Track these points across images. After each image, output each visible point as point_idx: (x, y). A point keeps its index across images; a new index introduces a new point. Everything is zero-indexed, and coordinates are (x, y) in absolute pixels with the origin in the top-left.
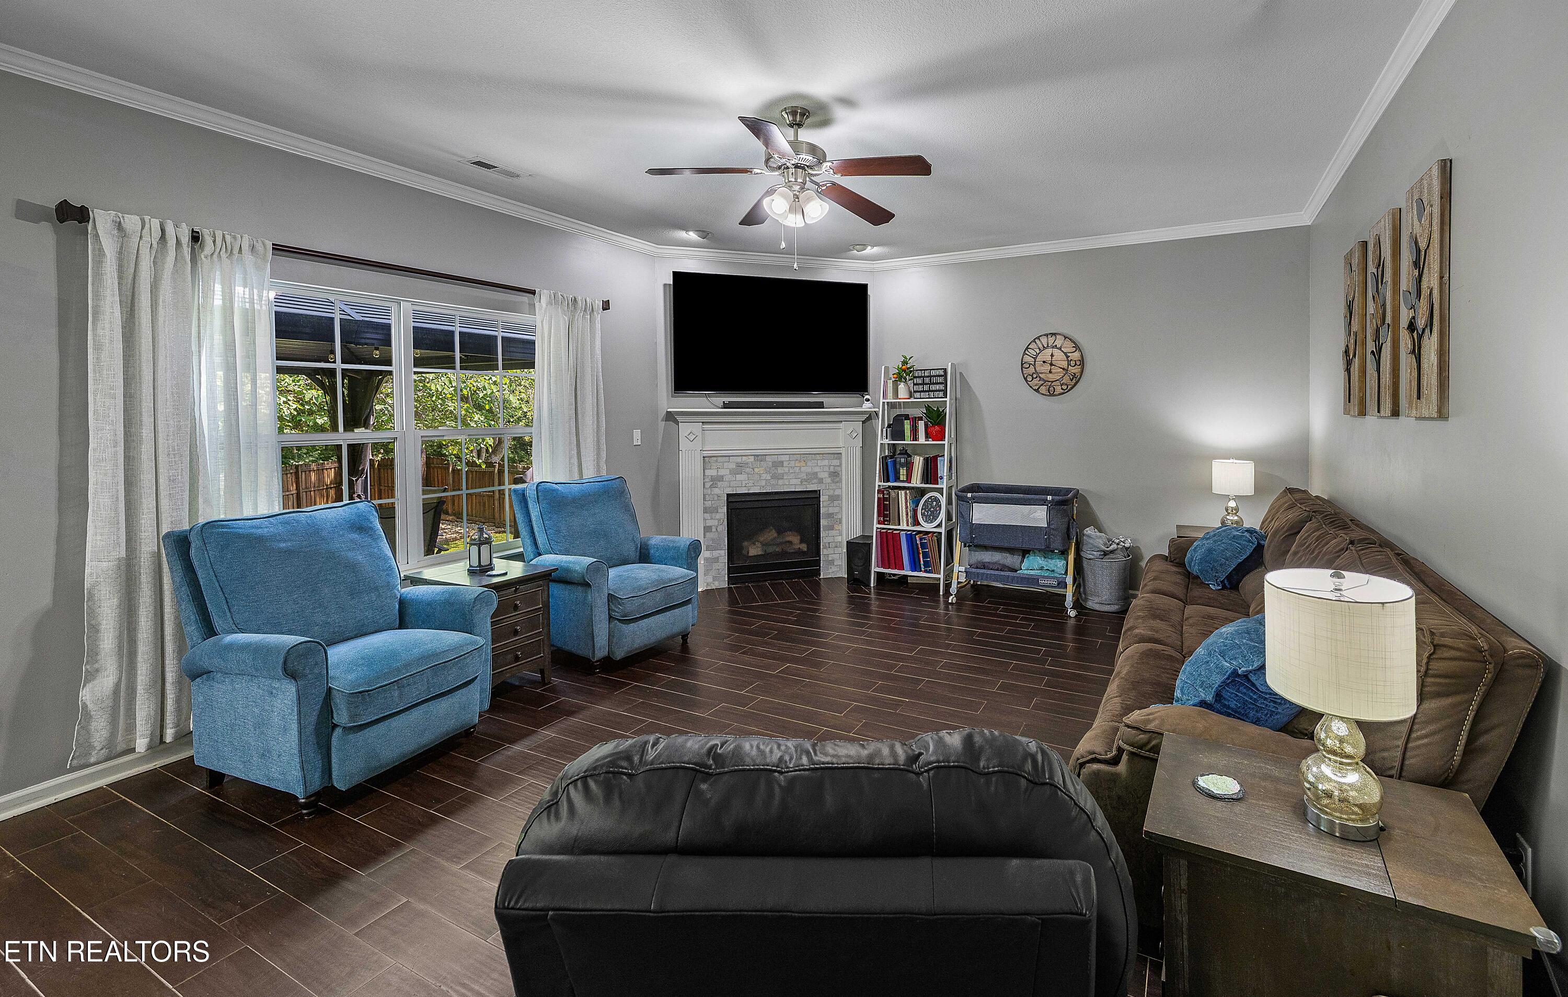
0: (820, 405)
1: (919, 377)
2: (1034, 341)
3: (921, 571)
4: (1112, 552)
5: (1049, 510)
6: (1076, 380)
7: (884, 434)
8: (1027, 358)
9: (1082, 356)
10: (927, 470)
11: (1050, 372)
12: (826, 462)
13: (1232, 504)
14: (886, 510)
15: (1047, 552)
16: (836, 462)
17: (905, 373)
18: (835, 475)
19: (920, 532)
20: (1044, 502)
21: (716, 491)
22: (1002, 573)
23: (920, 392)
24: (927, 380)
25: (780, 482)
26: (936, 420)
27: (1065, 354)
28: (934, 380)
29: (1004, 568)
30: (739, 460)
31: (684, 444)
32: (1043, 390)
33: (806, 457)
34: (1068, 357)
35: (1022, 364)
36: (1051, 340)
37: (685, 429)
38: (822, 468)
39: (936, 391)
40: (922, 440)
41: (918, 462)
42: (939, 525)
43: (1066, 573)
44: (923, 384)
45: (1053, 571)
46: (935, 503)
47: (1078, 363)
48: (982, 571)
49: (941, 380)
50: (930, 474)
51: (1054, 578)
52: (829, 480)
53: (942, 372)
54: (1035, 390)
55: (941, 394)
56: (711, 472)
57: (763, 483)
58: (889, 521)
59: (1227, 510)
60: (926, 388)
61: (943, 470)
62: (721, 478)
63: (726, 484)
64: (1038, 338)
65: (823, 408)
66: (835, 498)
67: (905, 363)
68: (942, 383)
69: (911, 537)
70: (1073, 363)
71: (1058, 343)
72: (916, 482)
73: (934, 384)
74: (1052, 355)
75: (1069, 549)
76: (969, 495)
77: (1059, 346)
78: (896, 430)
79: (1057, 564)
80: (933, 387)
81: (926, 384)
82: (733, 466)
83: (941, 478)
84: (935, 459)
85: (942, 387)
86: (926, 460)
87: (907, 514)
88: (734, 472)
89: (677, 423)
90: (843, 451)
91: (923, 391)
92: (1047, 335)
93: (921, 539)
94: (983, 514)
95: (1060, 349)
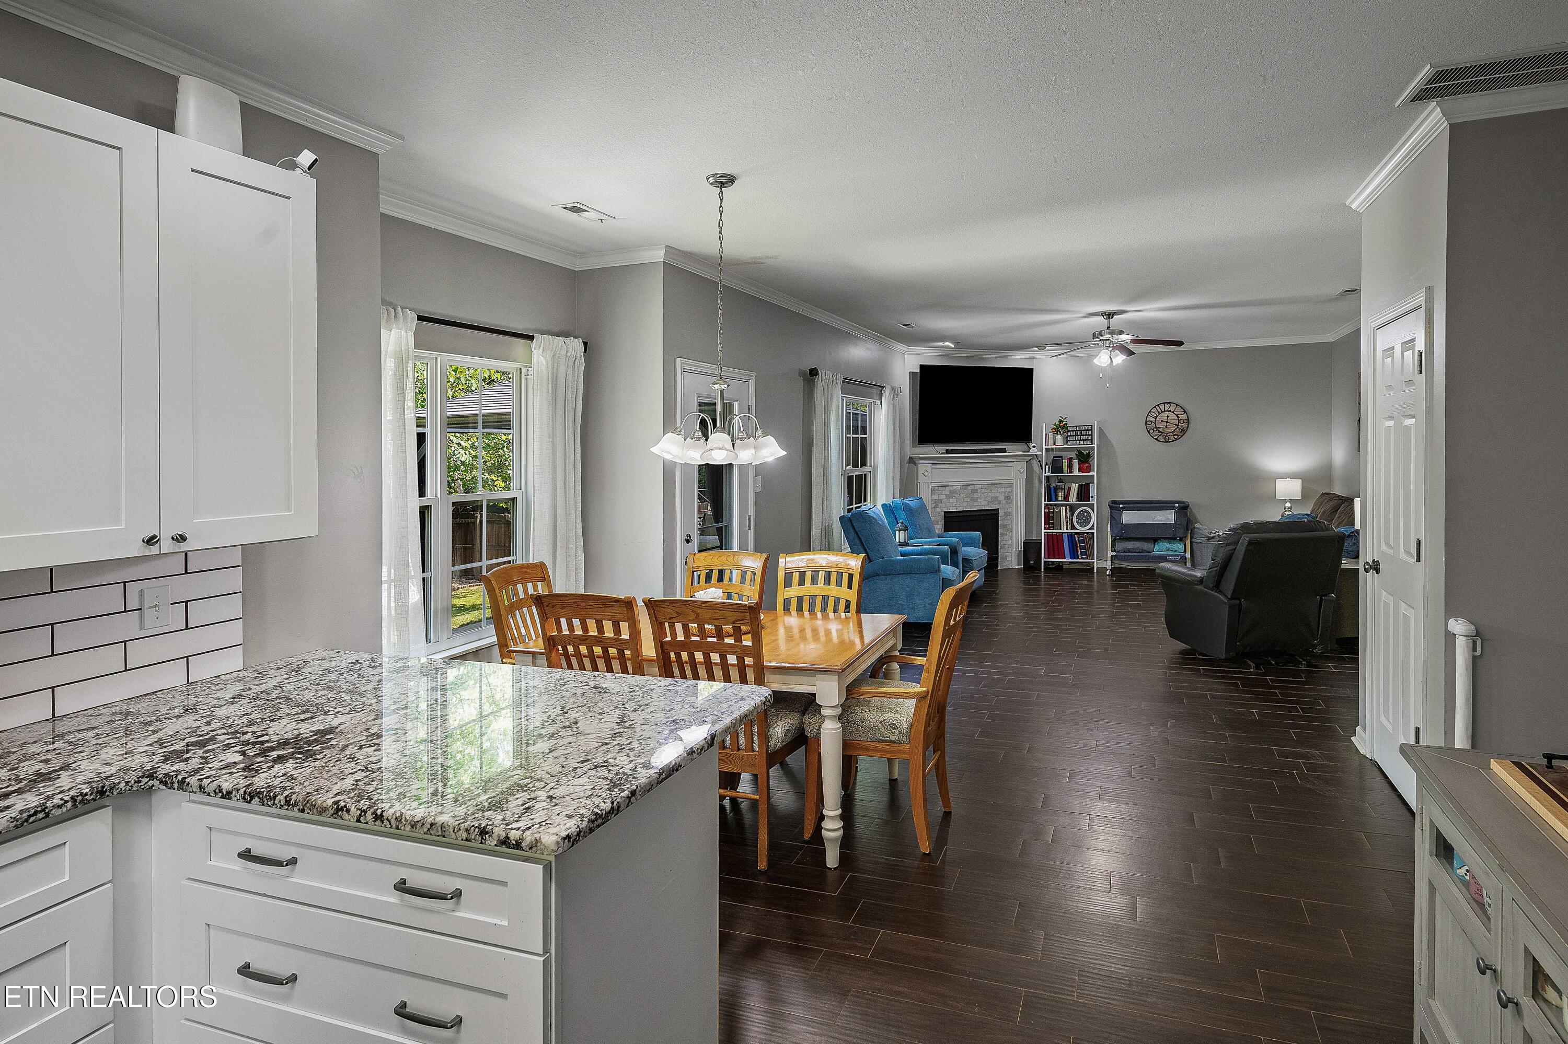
0: (1004, 451)
1: (1072, 431)
2: (1155, 407)
3: (1078, 558)
4: (1213, 537)
5: (1176, 512)
6: (1184, 431)
7: (1047, 469)
8: (1150, 418)
9: (1188, 417)
10: (1081, 492)
11: (1166, 427)
12: (1003, 490)
13: (1288, 505)
14: (1051, 519)
15: (1172, 539)
16: (1009, 490)
17: (1061, 427)
18: (1008, 498)
19: (1076, 533)
20: (1173, 508)
21: (938, 510)
22: (1142, 554)
23: (1073, 441)
24: (1079, 433)
25: (976, 504)
26: (1084, 458)
27: (1177, 415)
28: (1084, 433)
29: (1143, 551)
30: (951, 488)
31: (921, 478)
32: (1161, 438)
33: (991, 486)
34: (1178, 417)
35: (1146, 422)
36: (1167, 407)
37: (922, 468)
38: (1000, 493)
39: (1086, 440)
40: (1076, 472)
41: (1075, 487)
42: (1092, 528)
43: (1185, 551)
44: (1075, 435)
45: (1176, 551)
46: (1086, 514)
47: (1186, 421)
48: (1127, 554)
49: (1089, 432)
50: (1084, 494)
51: (1178, 555)
52: (1004, 502)
53: (1090, 428)
54: (1155, 439)
55: (1089, 442)
56: (936, 497)
57: (965, 504)
58: (1053, 527)
59: (1285, 508)
60: (1078, 438)
61: (1093, 491)
62: (940, 501)
63: (943, 505)
64: (1158, 405)
65: (1006, 452)
66: (1007, 514)
67: (1061, 421)
68: (1089, 435)
69: (1071, 537)
70: (1182, 421)
71: (1172, 409)
72: (1073, 500)
73: (1083, 435)
74: (1168, 417)
75: (1186, 537)
76: (1121, 506)
77: (1172, 411)
78: (1056, 466)
79: (1180, 546)
80: (1083, 438)
81: (1078, 435)
82: (948, 493)
83: (1092, 497)
84: (1087, 485)
85: (1089, 437)
86: (1081, 486)
87: (1067, 522)
88: (948, 497)
89: (915, 464)
90: (1014, 482)
91: (1075, 440)
92: (1164, 403)
93: (1078, 538)
94: (1128, 517)
95: (1173, 412)
